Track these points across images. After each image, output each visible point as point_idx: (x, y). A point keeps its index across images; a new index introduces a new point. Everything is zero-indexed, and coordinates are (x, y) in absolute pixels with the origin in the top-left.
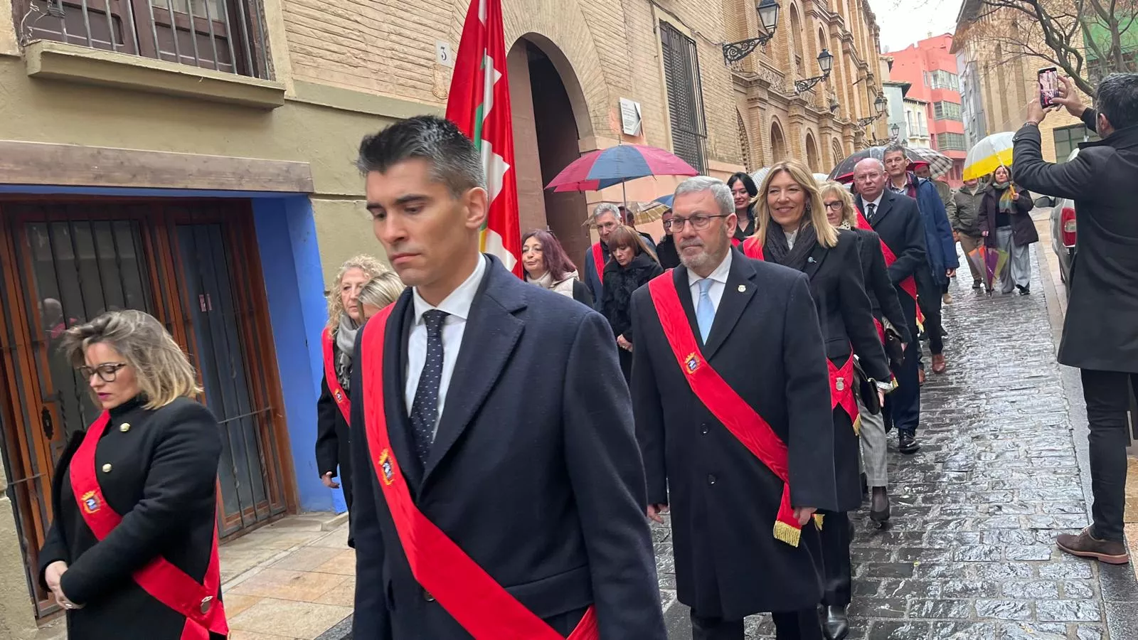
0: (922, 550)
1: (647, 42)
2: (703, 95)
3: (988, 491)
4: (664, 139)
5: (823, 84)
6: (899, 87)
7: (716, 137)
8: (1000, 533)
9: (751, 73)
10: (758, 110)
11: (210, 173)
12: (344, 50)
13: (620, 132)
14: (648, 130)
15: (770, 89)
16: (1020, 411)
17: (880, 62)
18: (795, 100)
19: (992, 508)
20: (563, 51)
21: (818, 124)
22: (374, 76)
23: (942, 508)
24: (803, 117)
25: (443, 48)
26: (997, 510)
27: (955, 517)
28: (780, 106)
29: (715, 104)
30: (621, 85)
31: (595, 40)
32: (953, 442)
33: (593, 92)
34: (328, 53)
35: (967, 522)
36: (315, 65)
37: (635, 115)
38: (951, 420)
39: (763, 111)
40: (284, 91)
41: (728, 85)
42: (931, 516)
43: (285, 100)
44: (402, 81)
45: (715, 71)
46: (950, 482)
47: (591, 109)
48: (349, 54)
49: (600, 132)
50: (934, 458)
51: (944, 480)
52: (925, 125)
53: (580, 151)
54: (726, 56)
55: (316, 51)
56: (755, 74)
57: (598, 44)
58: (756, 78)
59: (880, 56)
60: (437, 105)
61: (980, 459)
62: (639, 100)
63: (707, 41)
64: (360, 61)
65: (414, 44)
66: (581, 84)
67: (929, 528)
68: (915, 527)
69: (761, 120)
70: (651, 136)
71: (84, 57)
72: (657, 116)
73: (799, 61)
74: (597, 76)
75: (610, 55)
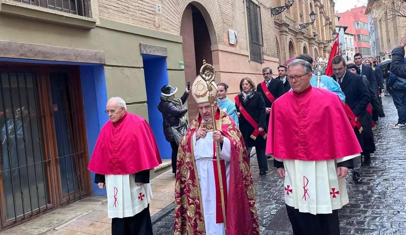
0: (365, 229)
1: (241, 6)
2: (262, 29)
3: (393, 204)
4: (246, 46)
5: (311, 26)
6: (342, 28)
7: (267, 46)
8: (399, 223)
9: (281, 20)
10: (284, 36)
11: (65, 55)
12: (120, 6)
13: (228, 43)
14: (239, 42)
15: (289, 27)
16: (404, 169)
17: (335, 17)
18: (299, 32)
19: (395, 212)
20: (206, 9)
21: (308, 42)
22: (131, 17)
23: (372, 211)
24: (303, 39)
25: (159, 7)
26: (398, 213)
27: (379, 215)
28: (293, 34)
29: (267, 33)
30: (229, 24)
31: (219, 5)
32: (375, 181)
33: (218, 26)
34: (114, 7)
35: (385, 218)
36: (108, 12)
37: (234, 36)
38: (373, 171)
39: (286, 36)
40: (96, 22)
41: (273, 25)
42: (367, 214)
43: (96, 26)
44: (142, 20)
45: (267, 19)
46: (375, 199)
47: (217, 33)
48: (122, 8)
49: (220, 42)
50: (367, 188)
51: (373, 198)
52: (353, 44)
53: (212, 50)
54: (272, 13)
55: (108, 6)
56: (283, 21)
57: (220, 6)
58: (284, 22)
59: (334, 15)
60: (155, 30)
61: (388, 190)
62: (236, 30)
63: (264, 7)
64: (126, 11)
65: (147, 5)
66: (213, 23)
67: (367, 220)
68: (361, 219)
69: (285, 40)
70: (241, 45)
71: (18, 6)
72: (244, 37)
73: (301, 16)
74: (220, 20)
75: (225, 11)
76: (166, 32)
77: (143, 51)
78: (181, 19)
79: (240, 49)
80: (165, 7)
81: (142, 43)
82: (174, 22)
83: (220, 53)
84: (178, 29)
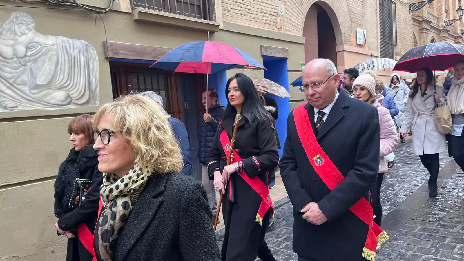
1: (372, 3)
2: (397, 27)
4: (376, 46)
5: (458, 23)
7: (402, 46)
9: (422, 17)
10: (425, 34)
12: (243, 9)
13: (355, 43)
14: (369, 42)
15: (431, 24)
18: (444, 30)
20: (332, 8)
21: (454, 41)
22: (253, 20)
24: (447, 38)
25: (281, 8)
28: (436, 32)
29: (403, 31)
30: (357, 23)
31: (347, 3)
33: (345, 26)
34: (236, 11)
36: (231, 15)
37: (363, 35)
39: (427, 34)
40: (218, 26)
41: (410, 22)
43: (219, 29)
44: (264, 21)
45: (404, 16)
47: (343, 33)
48: (244, 11)
49: (346, 43)
53: (337, 51)
54: (410, 9)
55: (232, 10)
57: (349, 4)
58: (424, 19)
60: (277, 31)
62: (366, 29)
63: (401, 3)
64: (248, 14)
65: (270, 6)
66: (339, 22)
69: (425, 38)
70: (370, 45)
71: (152, 14)
72: (374, 36)
73: (447, 11)
74: (347, 19)
75: (354, 9)
76: (288, 33)
77: (264, 53)
78: (304, 19)
79: (369, 49)
80: (288, 8)
81: (263, 45)
82: (297, 22)
83: (345, 54)
84: (300, 30)
